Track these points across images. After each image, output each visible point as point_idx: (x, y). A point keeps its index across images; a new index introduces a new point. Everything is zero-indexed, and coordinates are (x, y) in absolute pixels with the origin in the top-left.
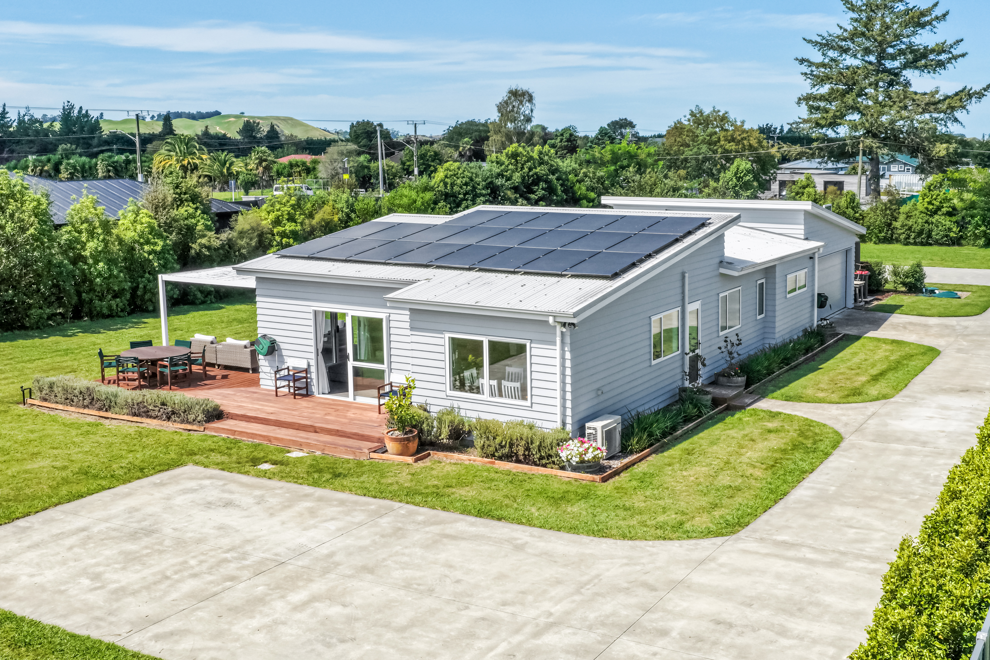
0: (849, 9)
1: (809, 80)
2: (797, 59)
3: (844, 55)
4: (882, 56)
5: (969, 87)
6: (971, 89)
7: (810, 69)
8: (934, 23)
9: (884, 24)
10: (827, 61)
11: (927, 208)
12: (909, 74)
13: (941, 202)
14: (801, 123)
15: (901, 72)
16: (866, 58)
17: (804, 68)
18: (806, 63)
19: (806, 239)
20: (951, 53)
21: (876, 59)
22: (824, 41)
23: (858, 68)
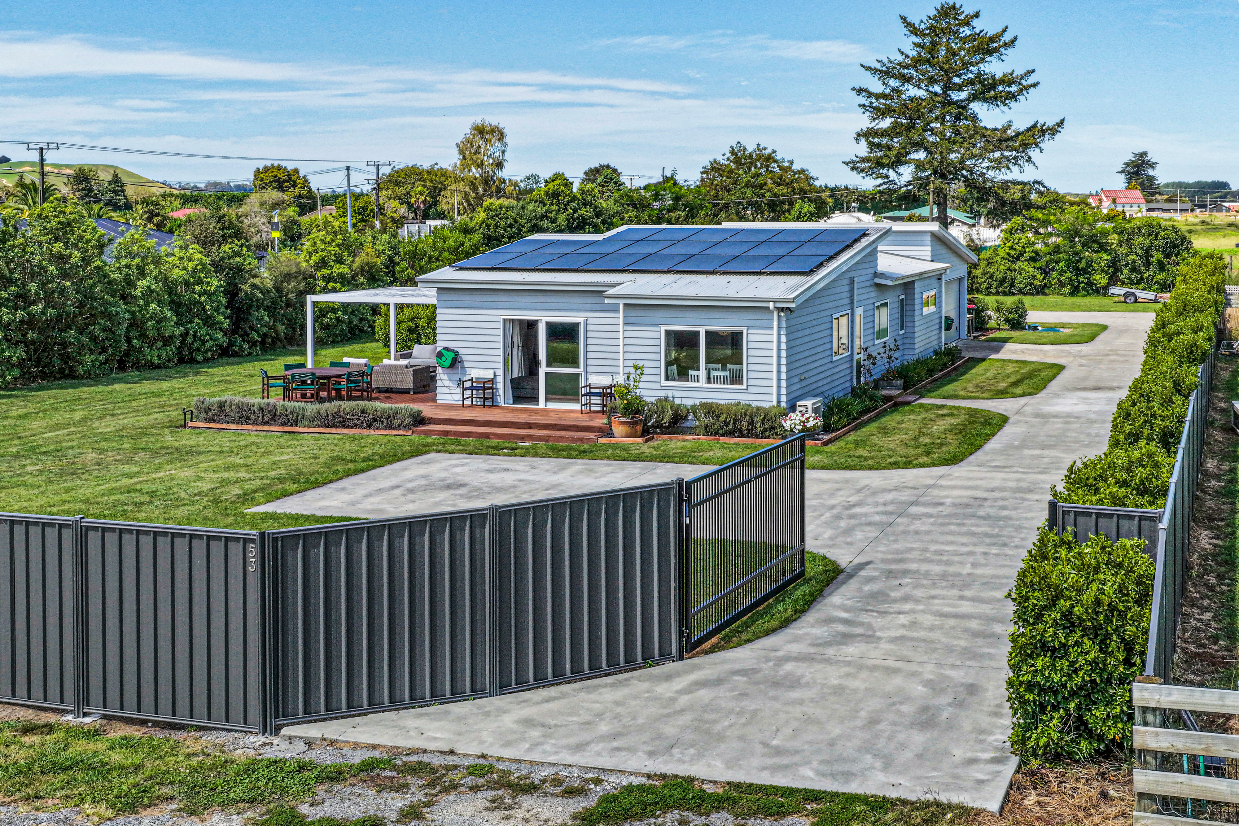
0: (911, 32)
1: (868, 113)
2: (853, 89)
3: (906, 84)
4: (948, 87)
5: (1041, 122)
6: (1044, 125)
7: (869, 100)
8: (1002, 50)
9: (949, 49)
10: (888, 91)
11: (1008, 254)
12: (977, 107)
13: (1023, 247)
14: (858, 162)
15: (968, 105)
16: (931, 88)
17: (863, 100)
18: (864, 94)
19: (932, 261)
20: (1021, 84)
21: (942, 89)
22: (884, 69)
23: (922, 100)
